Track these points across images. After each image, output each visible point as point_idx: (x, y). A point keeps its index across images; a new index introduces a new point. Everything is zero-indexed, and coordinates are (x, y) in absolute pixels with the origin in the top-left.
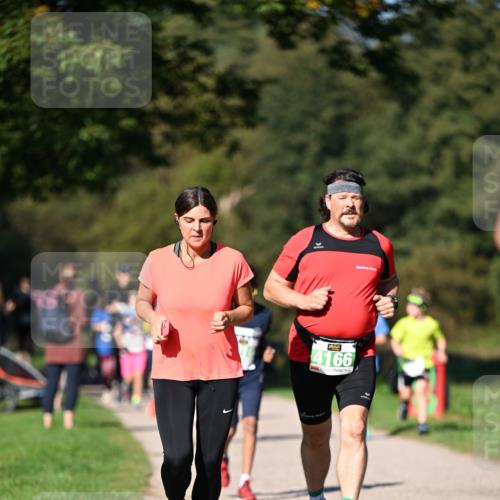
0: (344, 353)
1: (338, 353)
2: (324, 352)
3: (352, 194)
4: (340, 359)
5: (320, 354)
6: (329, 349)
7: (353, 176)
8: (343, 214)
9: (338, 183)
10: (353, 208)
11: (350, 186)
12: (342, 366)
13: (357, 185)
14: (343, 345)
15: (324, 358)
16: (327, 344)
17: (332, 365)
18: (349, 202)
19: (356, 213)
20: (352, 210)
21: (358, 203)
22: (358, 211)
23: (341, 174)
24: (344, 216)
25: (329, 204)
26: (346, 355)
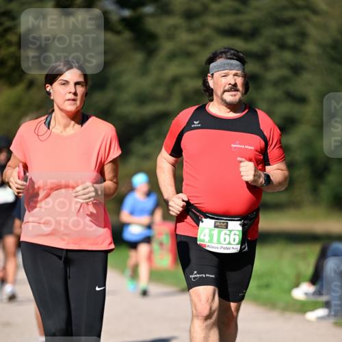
0: (231, 231)
1: (225, 231)
2: (210, 230)
3: (234, 72)
4: (227, 237)
5: (207, 232)
6: (216, 226)
7: (234, 55)
8: (225, 91)
9: (220, 61)
10: (235, 85)
11: (232, 64)
12: (229, 243)
13: (239, 63)
14: (229, 222)
15: (211, 236)
16: (213, 221)
17: (219, 242)
18: (231, 79)
19: (237, 90)
20: (234, 87)
21: (239, 81)
22: (240, 87)
23: (222, 53)
24: (226, 93)
25: (211, 83)
26: (233, 233)
